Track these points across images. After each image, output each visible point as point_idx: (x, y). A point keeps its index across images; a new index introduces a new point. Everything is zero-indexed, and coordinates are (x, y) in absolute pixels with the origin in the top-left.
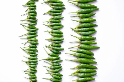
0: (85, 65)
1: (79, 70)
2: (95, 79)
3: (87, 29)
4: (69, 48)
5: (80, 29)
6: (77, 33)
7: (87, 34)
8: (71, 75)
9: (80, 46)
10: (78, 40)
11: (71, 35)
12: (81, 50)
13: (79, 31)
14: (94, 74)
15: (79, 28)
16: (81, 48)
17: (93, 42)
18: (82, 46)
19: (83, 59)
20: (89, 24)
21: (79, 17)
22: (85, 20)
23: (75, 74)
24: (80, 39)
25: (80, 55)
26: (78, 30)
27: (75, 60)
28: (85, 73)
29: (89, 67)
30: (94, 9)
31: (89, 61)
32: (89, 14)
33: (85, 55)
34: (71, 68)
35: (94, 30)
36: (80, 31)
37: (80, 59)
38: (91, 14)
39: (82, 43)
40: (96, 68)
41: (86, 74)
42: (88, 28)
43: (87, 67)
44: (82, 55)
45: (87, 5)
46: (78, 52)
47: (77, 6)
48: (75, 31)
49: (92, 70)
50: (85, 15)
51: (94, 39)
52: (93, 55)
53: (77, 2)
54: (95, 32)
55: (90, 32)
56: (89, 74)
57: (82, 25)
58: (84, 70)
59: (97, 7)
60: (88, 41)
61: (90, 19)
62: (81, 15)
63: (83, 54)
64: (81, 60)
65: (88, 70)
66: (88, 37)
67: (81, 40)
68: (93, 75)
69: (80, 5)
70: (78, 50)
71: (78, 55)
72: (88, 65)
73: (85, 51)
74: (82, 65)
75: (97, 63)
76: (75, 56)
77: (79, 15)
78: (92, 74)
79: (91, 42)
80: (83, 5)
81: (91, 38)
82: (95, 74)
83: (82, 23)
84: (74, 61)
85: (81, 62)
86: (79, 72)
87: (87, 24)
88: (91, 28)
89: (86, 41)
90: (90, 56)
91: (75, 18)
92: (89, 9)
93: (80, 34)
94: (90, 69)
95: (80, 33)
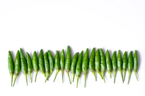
0: (90, 63)
1: (97, 70)
2: (108, 50)
3: (46, 62)
4: (71, 84)
5: (47, 70)
6: (51, 74)
7: (52, 62)
8: (103, 80)
9: (67, 69)
10: (60, 72)
11: (54, 81)
12: (72, 68)
13: (49, 72)
14: (101, 52)
15: (44, 72)
16: (70, 69)
17: (62, 54)
18: (66, 67)
19: (84, 66)
20: (40, 60)
21: (31, 72)
22: (34, 65)
23: (103, 75)
24: (59, 71)
25: (78, 69)
26: (47, 73)
27: (85, 75)
28: (100, 63)
29: (93, 58)
30: (21, 54)
31: (85, 58)
32: (28, 60)
33: (78, 63)
34: (95, 80)
35: (47, 54)
36: (48, 70)
37: (83, 69)
38: (27, 57)
39: (64, 68)
40: (94, 49)
41: (102, 62)
42: (45, 60)
43: (93, 60)
44: (78, 67)
45: (17, 63)
46: (75, 72)
47: (18, 74)
48: (49, 77)
49: (97, 54)
50: (28, 66)
51: (58, 53)
52: (78, 53)
53: (13, 75)
54: (50, 52)
55: (50, 58)
56: (102, 58)
57: (41, 68)
58: (97, 63)
59: (18, 51)
60: (61, 60)
61: (34, 58)
62: (29, 70)
63: (77, 65)
64: (85, 68)
65: (96, 59)
66: (56, 61)
67: (60, 68)
68: (103, 53)
69: (16, 72)
70: (72, 72)
71: (78, 72)
72: (91, 60)
73: (73, 64)
74: (90, 66)
75: (88, 49)
76: (79, 76)
77: (29, 72)
78: (101, 54)
79: (62, 56)
80: (16, 68)
81: (57, 57)
82: (102, 50)
83: (38, 69)
84: (86, 77)
85: (88, 68)
86: (100, 70)
87: (39, 62)
88: (45, 57)
89: (61, 63)
90: (79, 57)
91: (32, 77)
92: (22, 60)
93: (53, 70)
94: (96, 57)
95: (51, 70)
